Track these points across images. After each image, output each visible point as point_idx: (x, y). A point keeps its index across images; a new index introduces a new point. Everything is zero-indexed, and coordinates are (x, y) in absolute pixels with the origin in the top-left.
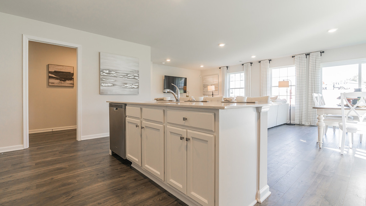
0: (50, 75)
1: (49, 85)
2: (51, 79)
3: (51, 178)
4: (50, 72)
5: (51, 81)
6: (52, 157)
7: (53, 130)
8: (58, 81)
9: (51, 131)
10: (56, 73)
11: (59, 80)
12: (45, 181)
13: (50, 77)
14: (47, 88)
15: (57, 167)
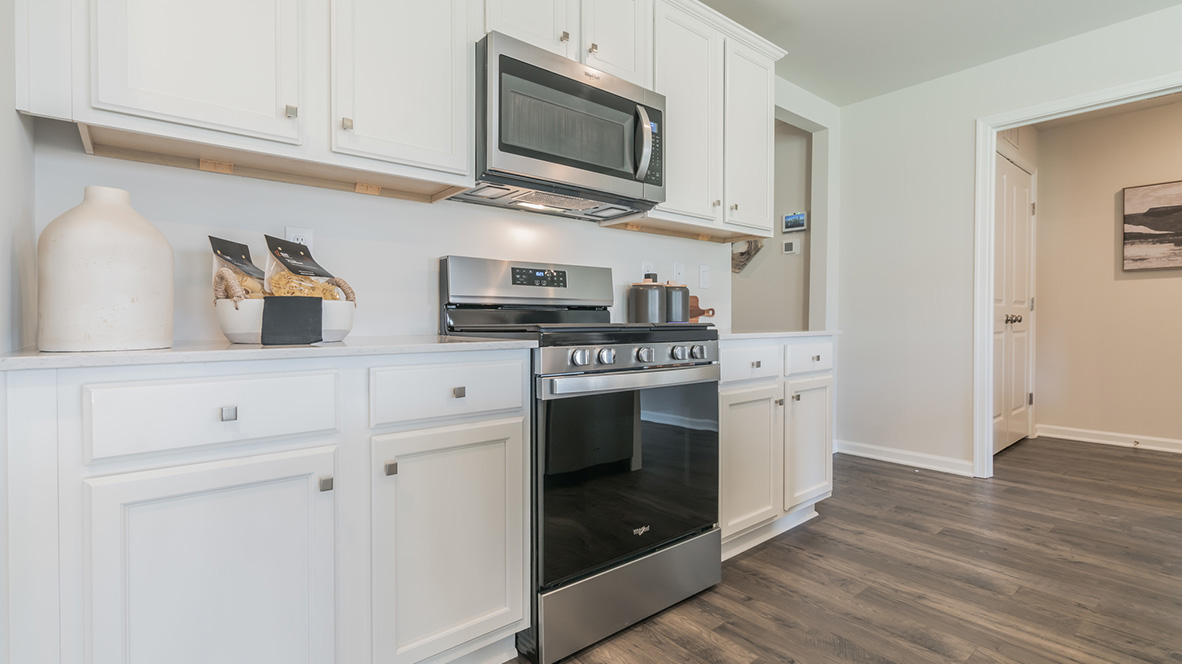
0: (1130, 228)
1: (1126, 269)
2: (1133, 244)
3: (920, 591)
4: (1127, 219)
5: (1133, 250)
6: (1010, 535)
7: (1138, 446)
8: (1166, 248)
9: (1132, 445)
10: (1155, 216)
11: (1170, 242)
12: (897, 591)
13: (1128, 238)
14: (1116, 279)
15: (980, 570)
